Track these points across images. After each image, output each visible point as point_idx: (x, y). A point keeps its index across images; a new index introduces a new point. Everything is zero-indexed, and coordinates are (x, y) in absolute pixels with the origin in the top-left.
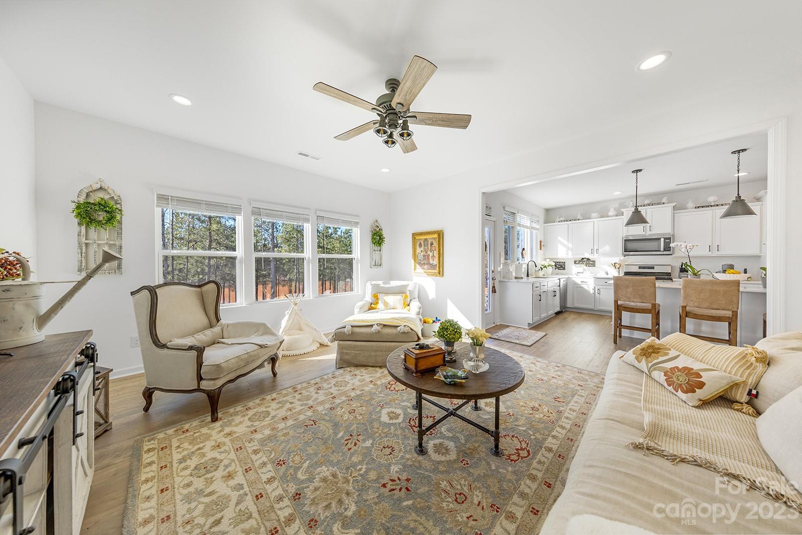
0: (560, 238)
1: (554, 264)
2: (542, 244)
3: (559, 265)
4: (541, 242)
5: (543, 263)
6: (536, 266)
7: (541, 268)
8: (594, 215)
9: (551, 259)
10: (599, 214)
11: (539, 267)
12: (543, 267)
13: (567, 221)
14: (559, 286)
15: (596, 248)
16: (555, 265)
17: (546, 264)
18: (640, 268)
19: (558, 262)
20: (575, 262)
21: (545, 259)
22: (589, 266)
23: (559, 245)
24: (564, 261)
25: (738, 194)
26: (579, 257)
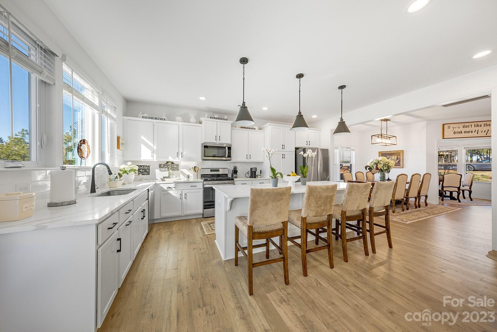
0: (143, 137)
1: (137, 168)
2: (121, 141)
3: (143, 169)
4: (118, 138)
5: (122, 167)
6: (110, 173)
7: (119, 174)
8: (178, 118)
9: (133, 162)
10: (183, 119)
11: (115, 172)
12: (121, 172)
13: (152, 118)
14: (148, 199)
15: (181, 151)
16: (139, 170)
17: (127, 169)
18: (211, 171)
19: (141, 166)
20: (160, 166)
21: (125, 162)
22: (173, 170)
23: (142, 145)
24: (148, 165)
25: (300, 111)
26: (164, 161)
